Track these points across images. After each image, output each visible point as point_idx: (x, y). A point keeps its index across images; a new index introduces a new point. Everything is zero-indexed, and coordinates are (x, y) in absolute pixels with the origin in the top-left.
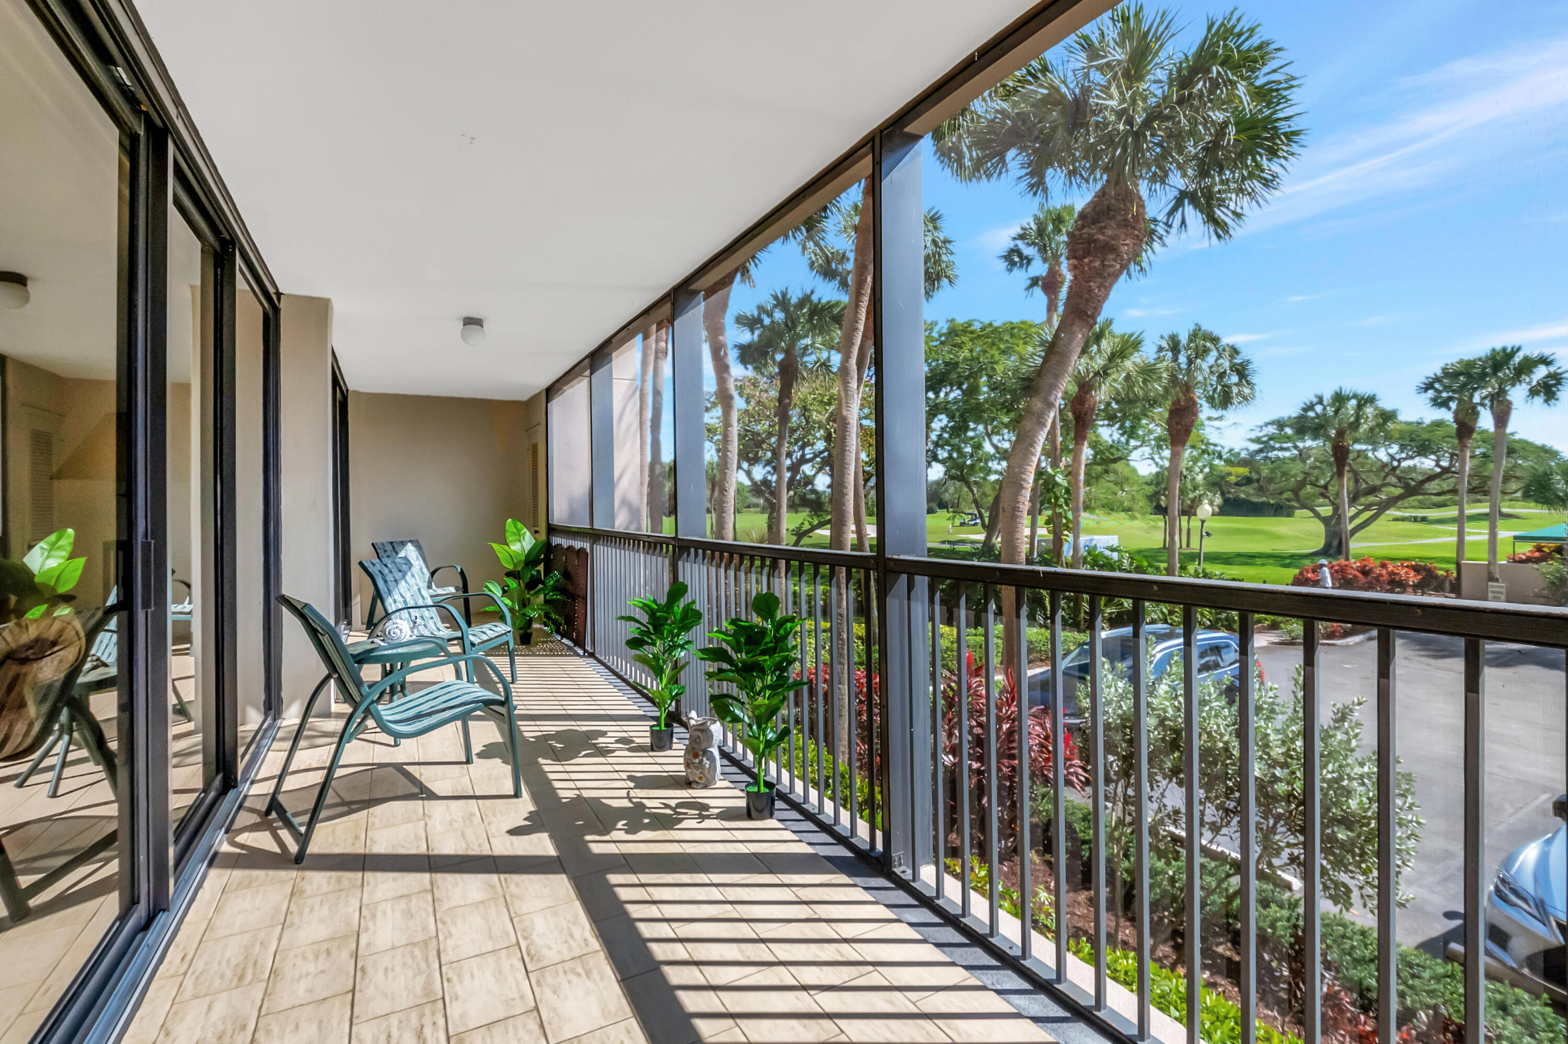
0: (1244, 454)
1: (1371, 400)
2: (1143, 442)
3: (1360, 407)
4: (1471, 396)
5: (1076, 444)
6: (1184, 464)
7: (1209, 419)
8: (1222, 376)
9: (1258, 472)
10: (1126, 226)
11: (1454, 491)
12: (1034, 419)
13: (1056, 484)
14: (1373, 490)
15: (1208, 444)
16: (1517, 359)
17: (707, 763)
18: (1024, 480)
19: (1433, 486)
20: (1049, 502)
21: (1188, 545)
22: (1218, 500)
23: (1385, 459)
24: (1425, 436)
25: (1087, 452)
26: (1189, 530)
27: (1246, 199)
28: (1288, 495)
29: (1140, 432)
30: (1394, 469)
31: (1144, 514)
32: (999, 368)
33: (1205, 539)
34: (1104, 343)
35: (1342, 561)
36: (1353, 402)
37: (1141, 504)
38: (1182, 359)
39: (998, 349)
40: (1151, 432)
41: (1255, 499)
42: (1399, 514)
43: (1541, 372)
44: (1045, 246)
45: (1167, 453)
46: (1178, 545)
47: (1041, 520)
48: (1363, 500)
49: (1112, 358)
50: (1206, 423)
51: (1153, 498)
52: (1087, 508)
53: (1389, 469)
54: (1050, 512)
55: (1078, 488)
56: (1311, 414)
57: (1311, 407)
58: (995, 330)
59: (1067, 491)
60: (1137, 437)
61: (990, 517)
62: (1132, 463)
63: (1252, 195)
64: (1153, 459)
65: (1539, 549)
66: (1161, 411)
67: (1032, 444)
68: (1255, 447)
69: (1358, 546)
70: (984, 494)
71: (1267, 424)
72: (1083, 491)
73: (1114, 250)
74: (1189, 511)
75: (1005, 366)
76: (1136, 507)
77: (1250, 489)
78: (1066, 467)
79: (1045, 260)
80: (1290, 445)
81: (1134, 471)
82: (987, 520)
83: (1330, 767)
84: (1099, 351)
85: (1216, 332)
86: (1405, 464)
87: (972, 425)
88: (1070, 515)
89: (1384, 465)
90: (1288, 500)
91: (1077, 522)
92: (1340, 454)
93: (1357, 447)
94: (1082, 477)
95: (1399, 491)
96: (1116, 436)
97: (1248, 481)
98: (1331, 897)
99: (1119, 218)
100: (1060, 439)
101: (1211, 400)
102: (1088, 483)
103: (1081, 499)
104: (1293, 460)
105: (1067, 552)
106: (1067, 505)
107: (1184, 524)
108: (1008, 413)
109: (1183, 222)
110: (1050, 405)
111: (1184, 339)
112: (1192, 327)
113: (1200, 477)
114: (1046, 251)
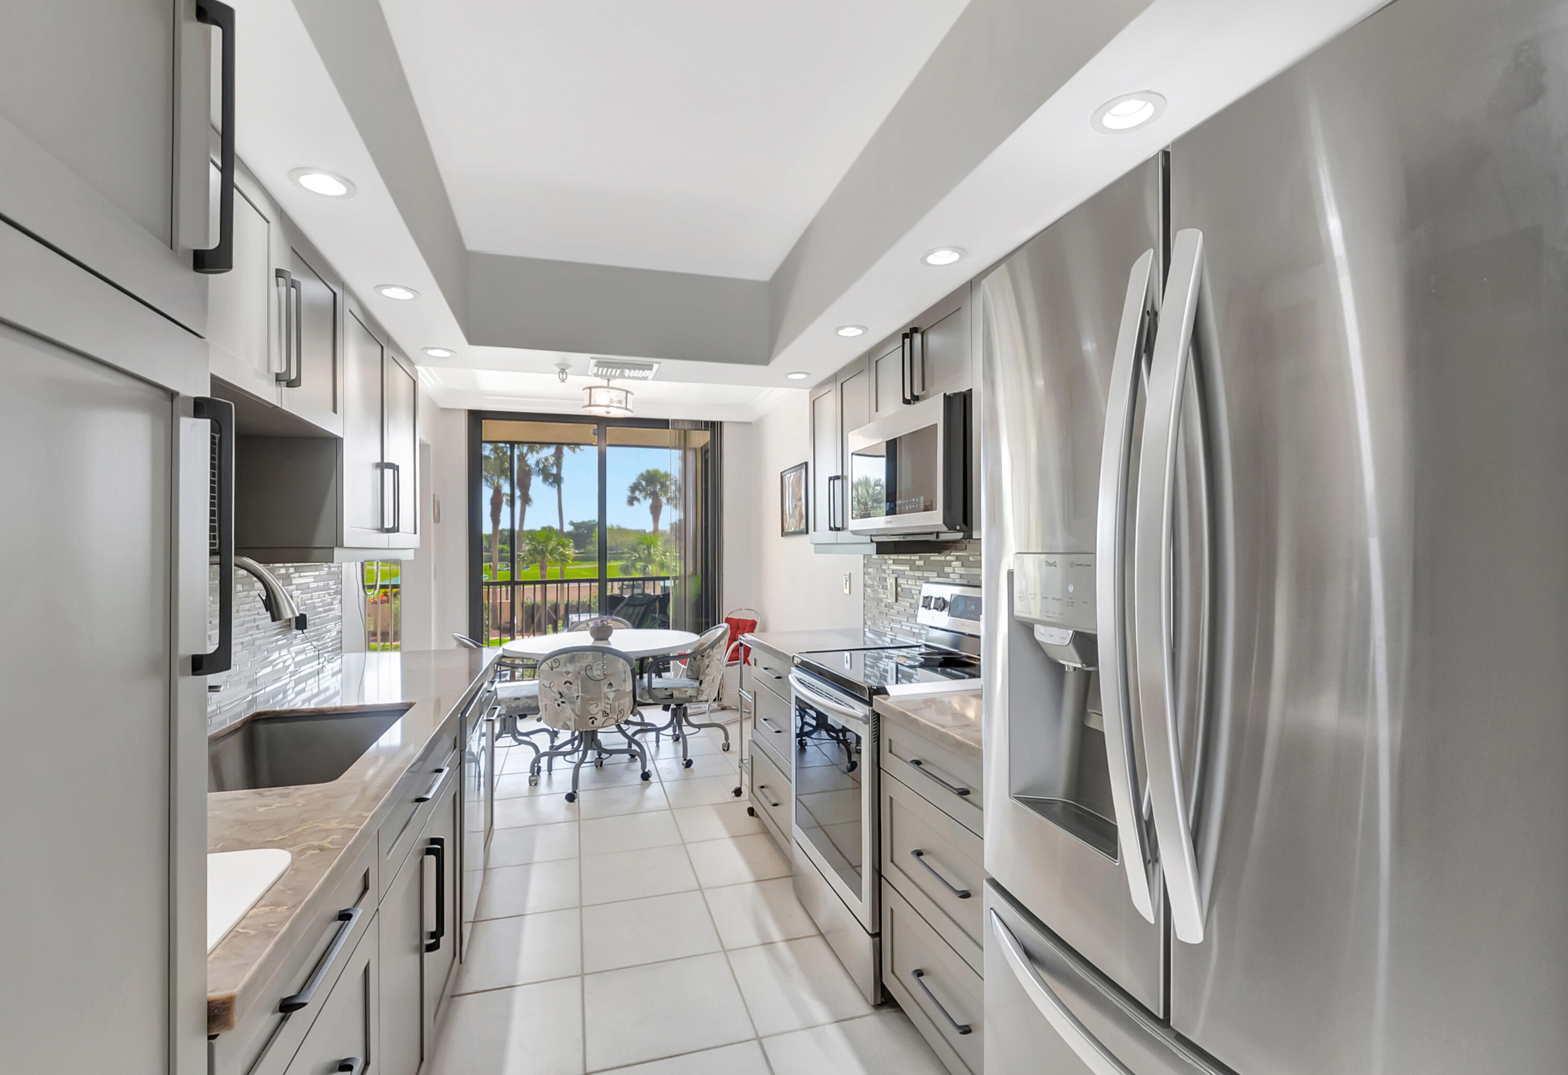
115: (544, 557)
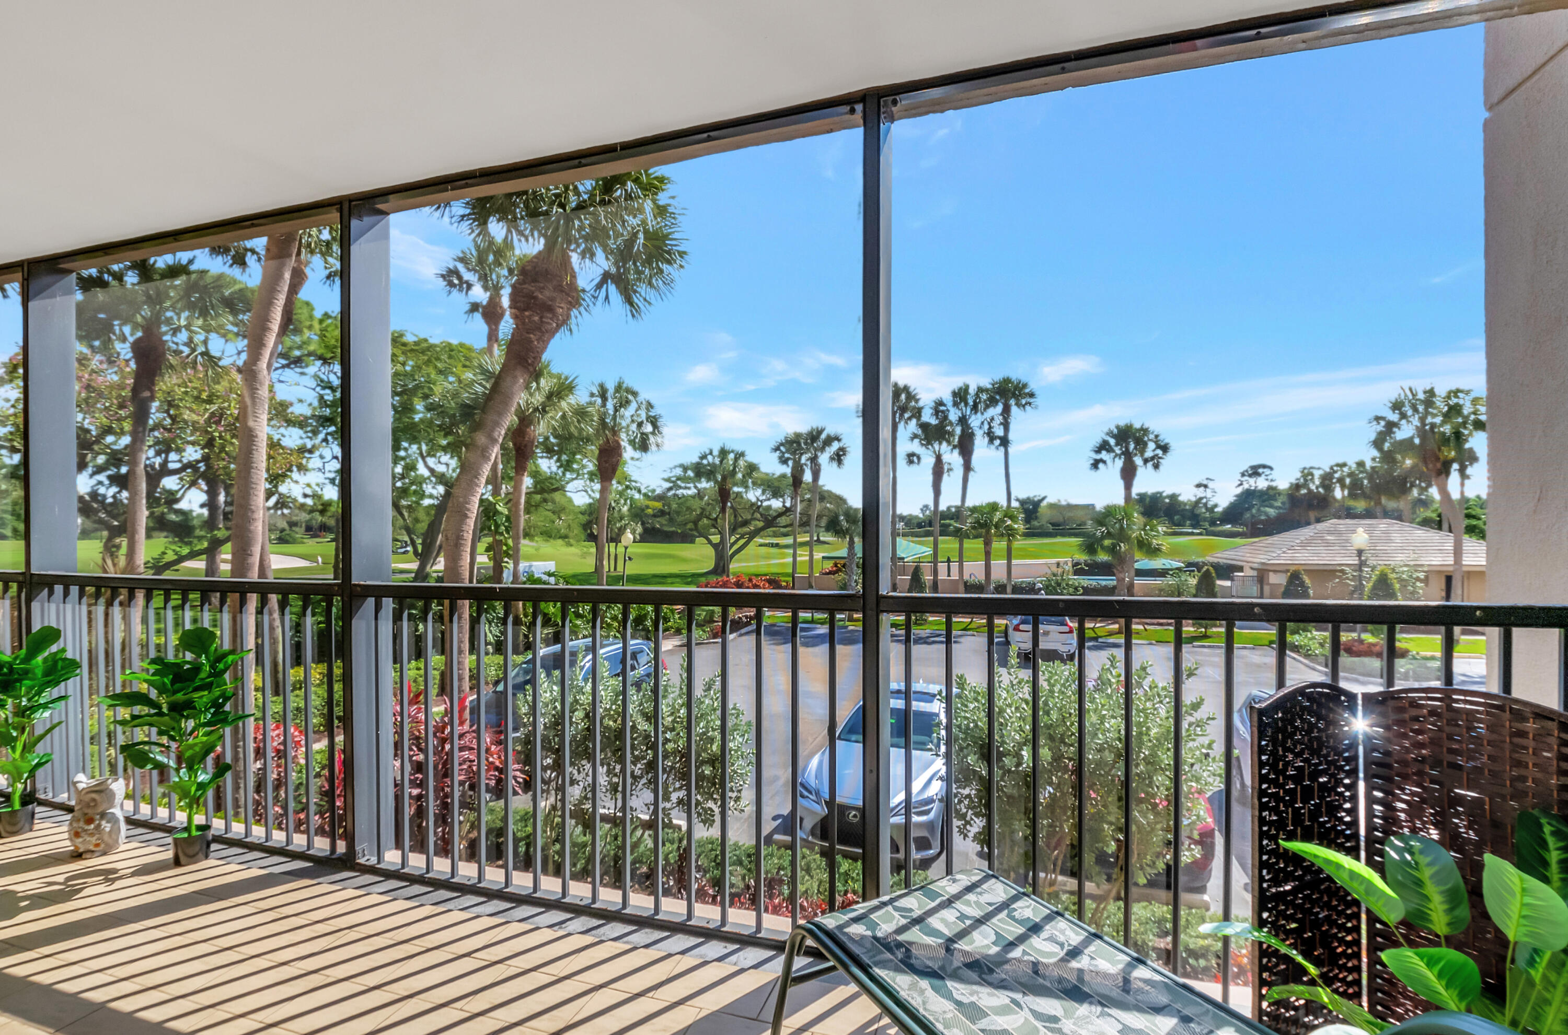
0: (658, 491)
1: (742, 454)
2: (578, 475)
3: (736, 459)
4: (800, 459)
5: (517, 472)
6: (613, 496)
7: (632, 459)
8: (640, 425)
9: (669, 506)
10: (562, 291)
11: (791, 525)
12: (479, 452)
13: (496, 512)
14: (745, 523)
15: (630, 481)
16: (823, 436)
17: (106, 826)
18: (469, 510)
19: (783, 520)
20: (490, 529)
21: (615, 569)
22: (639, 529)
23: (754, 500)
24: (776, 484)
25: (527, 482)
26: (616, 556)
27: (653, 291)
28: (690, 526)
29: (575, 466)
30: (759, 507)
31: (578, 541)
32: (438, 389)
33: (628, 562)
34: (543, 382)
35: (725, 578)
36: (732, 456)
37: (576, 532)
38: (610, 405)
39: (436, 367)
40: (584, 467)
41: (666, 529)
42: (762, 541)
43: (835, 446)
44: (486, 275)
45: (597, 486)
46: (606, 569)
47: (481, 547)
48: (740, 530)
49: (550, 396)
50: (630, 461)
51: (587, 526)
52: (526, 535)
53: (755, 507)
54: (490, 539)
55: (518, 516)
56: (705, 462)
57: (704, 457)
58: (431, 347)
59: (508, 519)
60: (572, 471)
61: (422, 544)
62: (568, 494)
63: (657, 289)
64: (586, 491)
65: (836, 565)
66: (593, 449)
67: (477, 476)
68: (668, 485)
69: (735, 566)
70: (417, 520)
71: (675, 467)
72: (523, 518)
73: (550, 309)
74: (616, 539)
75: (442, 387)
76: (571, 534)
77: (663, 520)
78: (507, 494)
79: (486, 288)
80: (691, 485)
81: (570, 501)
82: (420, 548)
83: (702, 725)
84: (538, 388)
85: (636, 388)
86: (765, 504)
87: (405, 444)
88: (510, 542)
89: (753, 504)
90: (691, 530)
91: (517, 549)
92: (724, 494)
93: (736, 489)
94: (522, 506)
95: (760, 524)
96: (554, 469)
97: (662, 513)
98: (702, 821)
99: (555, 283)
100: (500, 466)
101: (632, 442)
102: (528, 511)
103: (522, 528)
104: (693, 497)
105: (507, 576)
106: (508, 533)
107: (612, 550)
108: (446, 436)
109: (607, 297)
110: (494, 441)
111: (611, 387)
112: (617, 380)
113: (625, 509)
114: (487, 281)
115: (988, 532)
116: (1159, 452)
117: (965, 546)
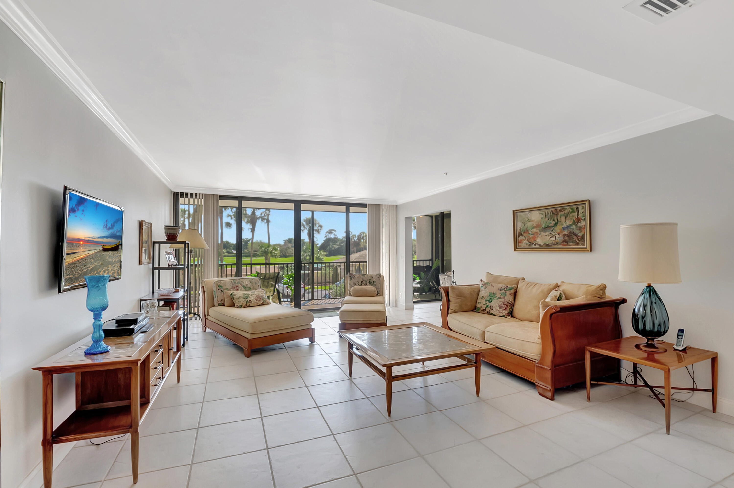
116: (320, 228)
117: (253, 267)
